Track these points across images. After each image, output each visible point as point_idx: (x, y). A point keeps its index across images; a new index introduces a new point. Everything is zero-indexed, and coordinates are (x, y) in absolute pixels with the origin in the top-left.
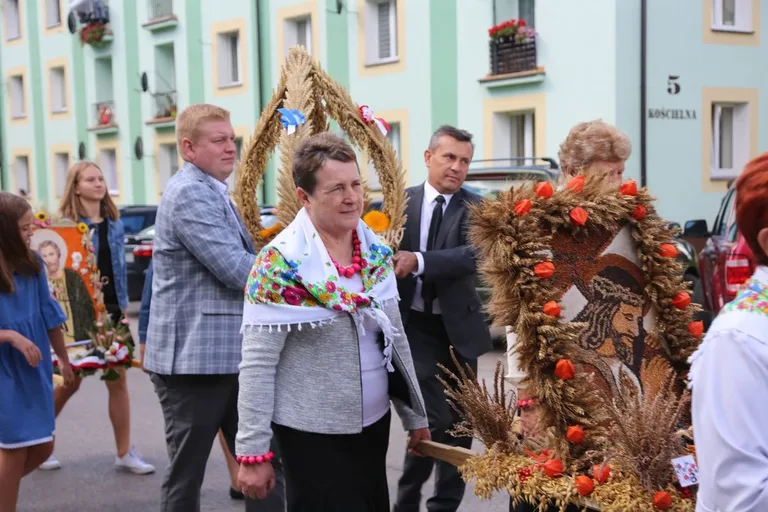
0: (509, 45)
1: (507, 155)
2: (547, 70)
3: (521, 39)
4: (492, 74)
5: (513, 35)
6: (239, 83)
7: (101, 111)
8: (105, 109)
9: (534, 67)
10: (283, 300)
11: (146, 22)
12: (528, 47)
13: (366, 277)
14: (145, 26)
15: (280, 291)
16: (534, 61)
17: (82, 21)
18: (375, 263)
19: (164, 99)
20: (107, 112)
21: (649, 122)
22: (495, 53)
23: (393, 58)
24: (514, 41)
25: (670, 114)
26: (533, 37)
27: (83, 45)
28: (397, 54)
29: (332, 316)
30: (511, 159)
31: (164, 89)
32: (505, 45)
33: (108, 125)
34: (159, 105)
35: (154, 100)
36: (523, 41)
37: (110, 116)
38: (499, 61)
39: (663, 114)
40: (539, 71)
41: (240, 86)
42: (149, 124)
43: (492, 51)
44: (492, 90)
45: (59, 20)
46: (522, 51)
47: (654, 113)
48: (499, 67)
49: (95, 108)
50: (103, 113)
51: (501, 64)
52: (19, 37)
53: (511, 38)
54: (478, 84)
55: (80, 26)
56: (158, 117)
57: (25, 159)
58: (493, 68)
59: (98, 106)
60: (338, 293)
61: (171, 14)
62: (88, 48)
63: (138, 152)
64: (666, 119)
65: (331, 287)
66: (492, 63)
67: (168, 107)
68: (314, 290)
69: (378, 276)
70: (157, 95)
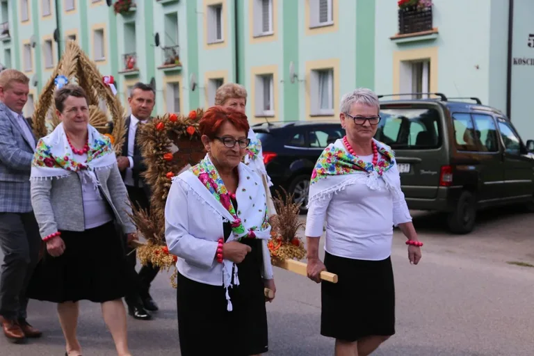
0: (413, 12)
1: (410, 91)
2: (439, 31)
3: (421, 8)
4: (400, 33)
5: (416, 6)
6: (222, 40)
7: (128, 60)
8: (130, 58)
9: (431, 29)
10: (44, 165)
12: (427, 14)
13: (89, 155)
14: (157, 1)
15: (43, 160)
16: (431, 24)
18: (95, 149)
19: (170, 52)
20: (132, 60)
21: (514, 67)
22: (402, 19)
23: (329, 22)
24: (416, 9)
25: (529, 62)
26: (430, 7)
27: (116, 14)
28: (332, 20)
29: (67, 173)
30: (412, 94)
31: (171, 45)
32: (409, 13)
33: (132, 69)
34: (167, 55)
35: (164, 52)
36: (423, 10)
37: (134, 63)
38: (405, 24)
39: (524, 62)
40: (433, 31)
41: (222, 42)
42: (159, 68)
43: (400, 17)
44: (400, 44)
46: (422, 17)
47: (517, 61)
48: (405, 28)
49: (123, 57)
50: (129, 62)
51: (406, 26)
52: (74, 9)
53: (414, 8)
54: (389, 40)
55: (114, 1)
56: (166, 64)
58: (400, 29)
59: (126, 56)
60: (69, 162)
62: (119, 16)
64: (526, 66)
65: (67, 159)
66: (400, 25)
67: (173, 57)
68: (57, 160)
69: (96, 156)
70: (166, 49)
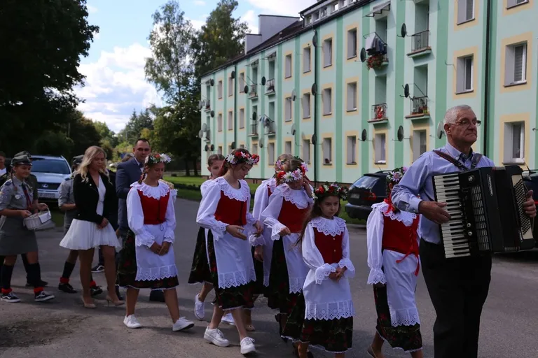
6: (472, 89)
7: (377, 110)
8: (380, 108)
11: (410, 52)
14: (409, 55)
17: (369, 54)
19: (419, 102)
20: (382, 110)
27: (369, 69)
31: (419, 95)
33: (382, 119)
34: (415, 105)
35: (412, 102)
37: (383, 113)
41: (472, 91)
42: (407, 118)
45: (355, 54)
49: (374, 107)
50: (379, 112)
52: (331, 65)
55: (368, 57)
56: (414, 113)
57: (329, 140)
59: (376, 107)
61: (427, 46)
62: (372, 70)
63: (400, 136)
67: (421, 107)
70: (414, 99)
